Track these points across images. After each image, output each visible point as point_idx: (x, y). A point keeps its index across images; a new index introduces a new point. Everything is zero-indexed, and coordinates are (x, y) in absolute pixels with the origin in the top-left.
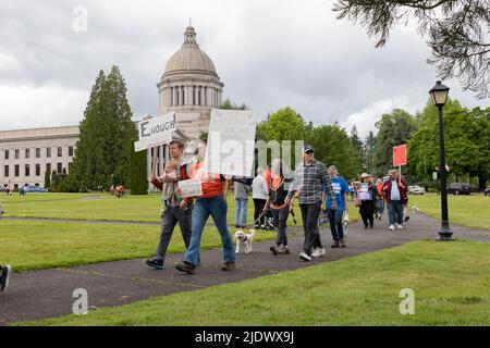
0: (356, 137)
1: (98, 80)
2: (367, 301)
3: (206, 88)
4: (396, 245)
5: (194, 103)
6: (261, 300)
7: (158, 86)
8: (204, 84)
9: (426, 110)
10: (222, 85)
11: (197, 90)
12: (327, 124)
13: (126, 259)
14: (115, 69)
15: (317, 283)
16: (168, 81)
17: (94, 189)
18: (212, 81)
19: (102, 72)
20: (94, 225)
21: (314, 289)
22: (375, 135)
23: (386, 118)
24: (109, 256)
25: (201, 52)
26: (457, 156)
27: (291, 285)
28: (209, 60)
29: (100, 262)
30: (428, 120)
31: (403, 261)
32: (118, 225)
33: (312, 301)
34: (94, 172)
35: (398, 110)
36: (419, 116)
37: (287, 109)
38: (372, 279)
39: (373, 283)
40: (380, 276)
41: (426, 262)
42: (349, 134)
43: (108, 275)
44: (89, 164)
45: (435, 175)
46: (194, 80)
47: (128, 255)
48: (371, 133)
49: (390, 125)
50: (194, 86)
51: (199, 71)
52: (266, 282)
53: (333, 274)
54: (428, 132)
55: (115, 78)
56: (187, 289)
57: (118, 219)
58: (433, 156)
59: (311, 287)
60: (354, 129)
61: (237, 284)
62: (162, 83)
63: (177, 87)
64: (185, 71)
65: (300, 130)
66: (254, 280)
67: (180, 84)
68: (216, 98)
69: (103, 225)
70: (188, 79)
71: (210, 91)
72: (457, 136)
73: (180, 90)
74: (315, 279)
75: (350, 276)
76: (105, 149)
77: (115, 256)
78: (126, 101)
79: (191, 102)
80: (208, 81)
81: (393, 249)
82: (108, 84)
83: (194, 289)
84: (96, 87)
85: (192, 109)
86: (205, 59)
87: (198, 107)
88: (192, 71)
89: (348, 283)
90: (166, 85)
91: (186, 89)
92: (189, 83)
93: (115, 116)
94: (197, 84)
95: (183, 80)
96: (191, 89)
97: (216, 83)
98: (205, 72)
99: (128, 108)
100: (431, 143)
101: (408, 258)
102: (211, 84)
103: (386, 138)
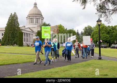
0: (78, 32)
1: (10, 16)
2: (79, 75)
3: (39, 19)
4: (87, 61)
5: (36, 23)
6: (52, 75)
7: (27, 18)
8: (39, 18)
9: (96, 26)
10: (43, 18)
11: (37, 19)
12: (71, 29)
13: (16, 63)
14: (15, 13)
15: (67, 70)
16: (29, 17)
17: (9, 45)
18: (41, 17)
19: (11, 14)
20: (8, 54)
21: (66, 72)
22: (83, 32)
23: (86, 28)
24: (12, 63)
25: (38, 9)
26: (103, 38)
27: (60, 71)
28: (40, 11)
29: (9, 64)
30: (96, 29)
31: (89, 65)
32: (15, 55)
33: (65, 75)
34: (9, 40)
35: (89, 26)
36: (94, 27)
37: (60, 25)
38: (81, 69)
39: (81, 70)
40: (83, 69)
41: (95, 65)
42: (76, 32)
43: (11, 68)
44: (7, 38)
45: (98, 43)
46: (36, 16)
47: (17, 62)
48: (82, 32)
49: (87, 30)
50: (36, 18)
51: (37, 14)
52: (53, 70)
53: (71, 68)
54: (96, 32)
55: (15, 15)
56: (32, 72)
57: (15, 53)
58: (97, 38)
59: (65, 71)
60: (78, 30)
61: (45, 70)
62: (28, 17)
63: (31, 18)
64: (34, 14)
65: (64, 30)
66: (50, 69)
67: (32, 17)
68: (42, 22)
69: (10, 54)
70: (34, 16)
71: (40, 19)
72: (103, 33)
73: (32, 19)
74: (66, 69)
75: (75, 69)
76: (12, 34)
77: (13, 63)
78: (18, 21)
79: (35, 22)
80: (40, 17)
81: (87, 62)
82: (13, 17)
83: (34, 72)
84: (10, 18)
85: (35, 24)
86: (39, 11)
87: (37, 24)
88: (36, 14)
89: (75, 70)
90: (29, 18)
91: (34, 19)
92: (35, 17)
93: (15, 26)
94: (37, 18)
95: (33, 16)
96: (35, 19)
97: (42, 17)
98: (39, 15)
99: (18, 23)
100: (97, 35)
101: (90, 64)
102: (41, 18)
103: (86, 33)
